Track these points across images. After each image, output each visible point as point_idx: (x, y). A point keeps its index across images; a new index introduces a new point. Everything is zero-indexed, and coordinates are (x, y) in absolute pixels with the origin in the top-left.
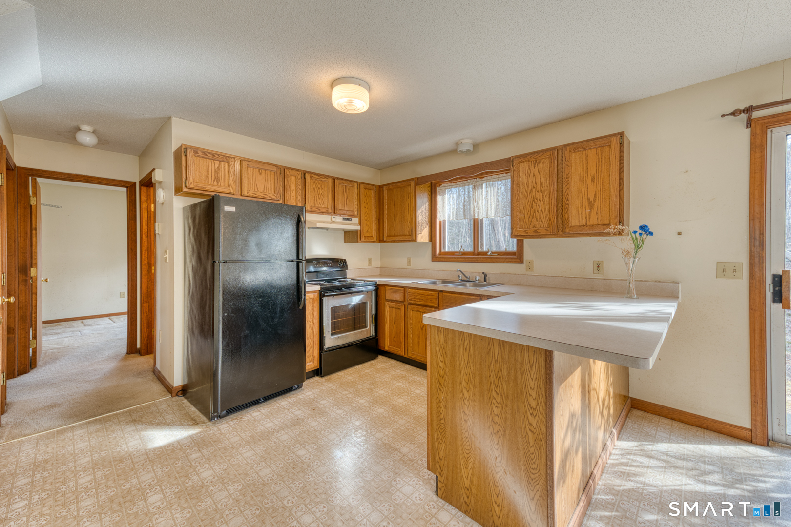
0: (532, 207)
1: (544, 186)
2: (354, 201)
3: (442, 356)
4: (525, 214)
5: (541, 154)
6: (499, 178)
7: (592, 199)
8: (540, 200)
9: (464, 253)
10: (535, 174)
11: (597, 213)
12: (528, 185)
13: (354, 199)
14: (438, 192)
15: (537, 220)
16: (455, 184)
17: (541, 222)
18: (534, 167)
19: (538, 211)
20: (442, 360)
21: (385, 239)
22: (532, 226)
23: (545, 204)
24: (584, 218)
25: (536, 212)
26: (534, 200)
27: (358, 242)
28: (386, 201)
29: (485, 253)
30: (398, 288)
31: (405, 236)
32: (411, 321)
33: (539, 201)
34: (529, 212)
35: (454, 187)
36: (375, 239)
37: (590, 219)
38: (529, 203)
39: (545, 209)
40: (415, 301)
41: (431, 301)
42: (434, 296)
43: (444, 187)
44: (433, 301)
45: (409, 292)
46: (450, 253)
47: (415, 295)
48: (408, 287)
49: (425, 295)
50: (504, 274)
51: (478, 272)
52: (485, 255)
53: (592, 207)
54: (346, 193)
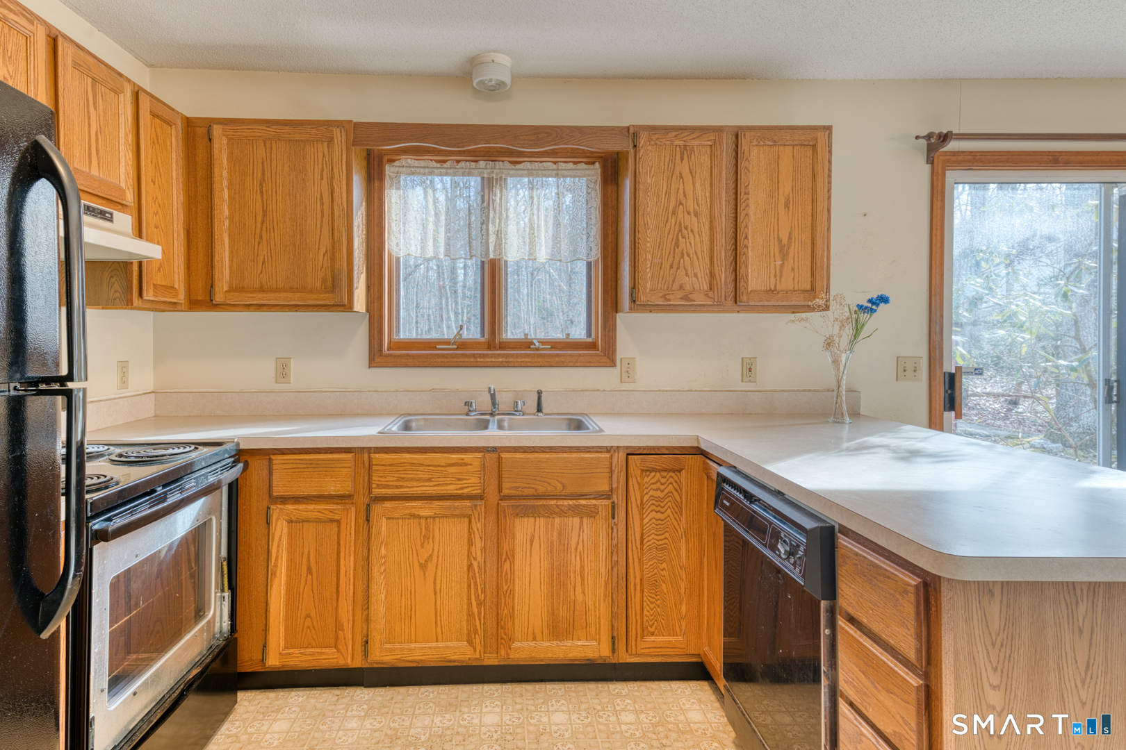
0: (677, 245)
1: (700, 202)
2: (122, 147)
4: (661, 257)
5: (697, 134)
6: (560, 172)
7: (785, 241)
8: (692, 231)
9: (463, 345)
10: (684, 175)
11: (793, 269)
12: (669, 196)
13: (122, 141)
14: (387, 183)
15: (687, 274)
16: (438, 165)
17: (694, 279)
18: (682, 159)
19: (688, 255)
21: (219, 298)
22: (676, 286)
23: (702, 242)
24: (772, 276)
25: (685, 255)
26: (680, 231)
27: (128, 304)
28: (225, 173)
30: (329, 456)
31: (311, 291)
32: (383, 551)
33: (691, 234)
34: (671, 256)
35: (436, 171)
36: (181, 297)
37: (783, 279)
38: (670, 237)
39: (702, 251)
40: (402, 487)
41: (459, 480)
42: (469, 467)
43: (407, 167)
44: (467, 479)
45: (376, 465)
46: (421, 343)
47: (402, 469)
48: (370, 448)
49: (439, 466)
50: (573, 391)
51: (514, 391)
52: (520, 349)
53: (784, 257)
54: (95, 108)
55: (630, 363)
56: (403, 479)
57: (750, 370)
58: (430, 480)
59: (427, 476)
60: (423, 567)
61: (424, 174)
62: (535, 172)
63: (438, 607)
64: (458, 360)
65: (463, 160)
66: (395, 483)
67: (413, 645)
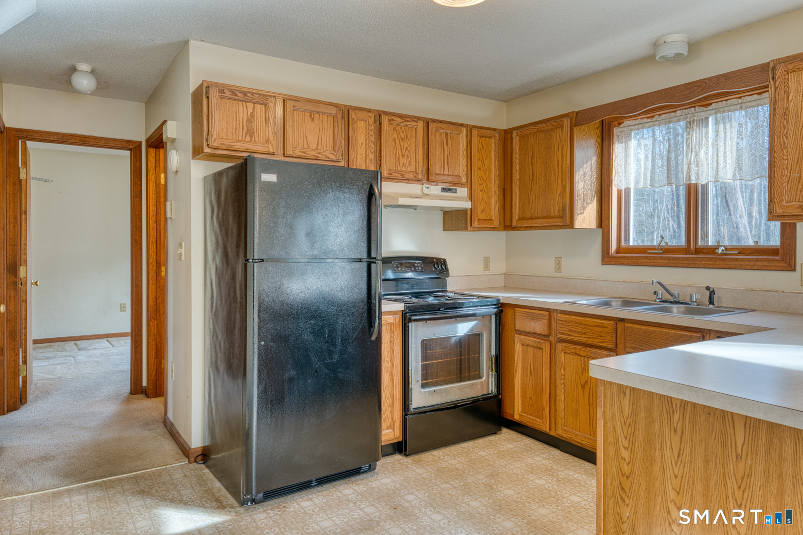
2: (461, 158)
3: (626, 438)
6: (744, 105)
9: (667, 250)
13: (461, 155)
14: (615, 138)
16: (649, 120)
20: (626, 446)
21: (514, 224)
27: (466, 229)
28: (517, 156)
29: (712, 250)
30: (538, 312)
31: (552, 218)
32: (562, 372)
35: (647, 125)
36: (496, 223)
40: (571, 335)
41: (601, 336)
42: (606, 329)
43: (627, 126)
44: (605, 337)
46: (638, 248)
47: (570, 324)
48: (557, 310)
49: (590, 326)
50: (753, 290)
51: (697, 287)
52: (710, 254)
54: (447, 145)
56: (571, 331)
58: (585, 334)
59: (583, 331)
60: (583, 387)
61: (638, 129)
62: (721, 110)
63: (591, 414)
64: (658, 261)
65: (664, 114)
66: (568, 333)
67: (577, 433)
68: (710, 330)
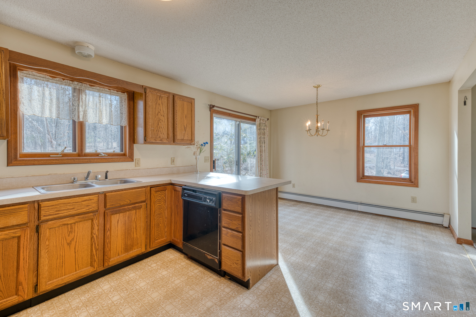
0: (158, 124)
1: (165, 113)
4: (154, 128)
5: (163, 93)
6: (110, 93)
7: (185, 127)
8: (162, 121)
10: (160, 104)
11: (187, 134)
12: (156, 110)
14: (19, 78)
15: (161, 133)
16: (52, 78)
17: (163, 135)
18: (159, 99)
19: (162, 128)
22: (158, 137)
23: (165, 124)
24: (183, 135)
25: (161, 128)
26: (159, 120)
32: (47, 243)
33: (162, 122)
34: (157, 127)
37: (185, 137)
38: (156, 122)
39: (165, 127)
40: (58, 214)
41: (88, 206)
42: (92, 200)
44: (91, 205)
45: (43, 207)
46: (40, 154)
47: (58, 206)
48: (39, 200)
49: (78, 202)
50: (118, 170)
52: (94, 156)
53: (185, 131)
55: (139, 160)
56: (59, 211)
57: (173, 161)
58: (73, 208)
59: (72, 207)
60: (69, 244)
61: (43, 80)
63: (77, 258)
65: (66, 79)
66: (54, 213)
67: (64, 277)
68: (148, 186)
